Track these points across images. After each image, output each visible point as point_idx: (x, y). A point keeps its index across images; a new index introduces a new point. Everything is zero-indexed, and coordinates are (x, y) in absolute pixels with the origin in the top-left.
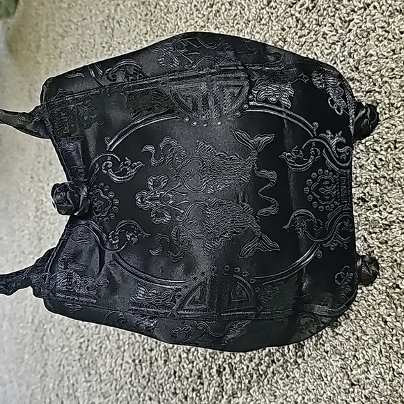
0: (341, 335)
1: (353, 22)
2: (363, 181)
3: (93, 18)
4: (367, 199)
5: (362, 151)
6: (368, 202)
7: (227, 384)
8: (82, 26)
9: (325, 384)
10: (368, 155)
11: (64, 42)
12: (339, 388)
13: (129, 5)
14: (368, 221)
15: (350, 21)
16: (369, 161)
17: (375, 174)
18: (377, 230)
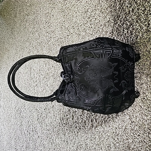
0: (129, 110)
2: (136, 72)
4: (137, 77)
7: (94, 124)
9: (125, 122)
12: (129, 123)
16: (137, 68)
17: (139, 71)
18: (139, 85)
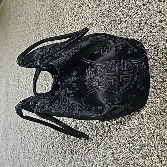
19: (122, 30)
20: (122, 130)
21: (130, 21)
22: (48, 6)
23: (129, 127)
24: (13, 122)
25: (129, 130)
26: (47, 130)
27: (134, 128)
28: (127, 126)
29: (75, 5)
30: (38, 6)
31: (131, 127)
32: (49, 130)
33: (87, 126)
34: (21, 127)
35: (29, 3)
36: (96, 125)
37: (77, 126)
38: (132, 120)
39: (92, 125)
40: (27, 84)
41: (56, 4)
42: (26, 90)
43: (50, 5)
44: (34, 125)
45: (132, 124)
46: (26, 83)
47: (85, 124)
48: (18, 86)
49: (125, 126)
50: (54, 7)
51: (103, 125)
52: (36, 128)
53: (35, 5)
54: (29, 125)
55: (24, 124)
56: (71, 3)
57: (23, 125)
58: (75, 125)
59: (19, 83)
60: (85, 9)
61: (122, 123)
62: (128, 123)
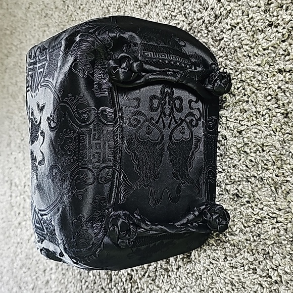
1: (223, 41)
2: (237, 179)
3: (28, 42)
4: (241, 196)
5: (234, 152)
6: (241, 198)
8: (20, 48)
10: (240, 156)
11: (8, 61)
13: (53, 31)
14: (243, 215)
15: (220, 40)
16: (241, 162)
17: (247, 173)
19: (221, 37)
20: (247, 286)
21: (240, 12)
22: (57, 24)
23: (265, 279)
24: (5, 268)
25: (268, 286)
26: (70, 285)
27: (279, 279)
28: (261, 276)
29: (109, 8)
30: (38, 29)
31: (270, 277)
32: (73, 285)
33: (156, 276)
34: (21, 280)
35: (22, 28)
36: (178, 274)
37: (132, 276)
38: (273, 260)
39: (168, 272)
40: (27, 187)
41: (71, 16)
42: (25, 201)
43: (60, 20)
44: (43, 275)
45: (273, 269)
46: (25, 186)
47: (150, 272)
48: (10, 194)
49: (255, 276)
50: (68, 22)
51: (194, 273)
52: (48, 282)
53: (32, 27)
54: (34, 275)
55: (25, 273)
56: (100, 5)
57: (24, 275)
58: (128, 274)
59: (13, 188)
60: (129, 11)
61: (246, 268)
62: (261, 267)
